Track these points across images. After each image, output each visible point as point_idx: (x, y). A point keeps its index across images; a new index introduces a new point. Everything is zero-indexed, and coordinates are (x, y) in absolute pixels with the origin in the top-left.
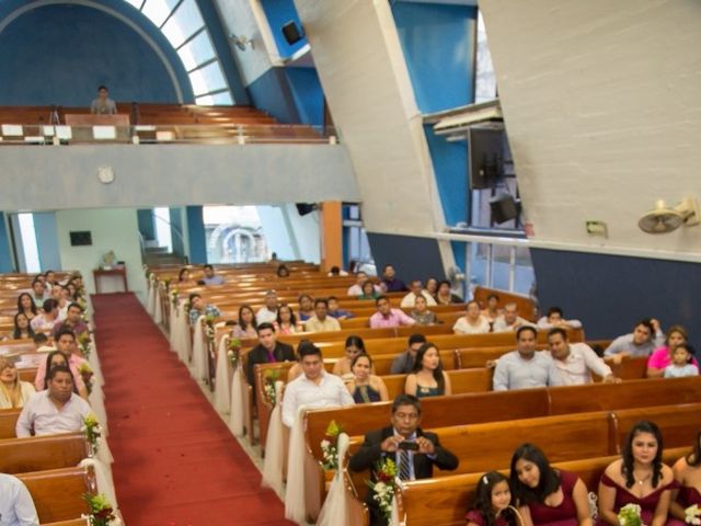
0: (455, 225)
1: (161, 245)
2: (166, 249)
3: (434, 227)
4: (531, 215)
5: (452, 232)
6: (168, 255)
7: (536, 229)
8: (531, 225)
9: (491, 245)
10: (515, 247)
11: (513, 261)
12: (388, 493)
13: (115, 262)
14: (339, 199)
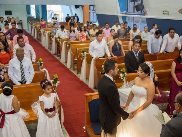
0: (123, 12)
1: (32, 16)
2: (34, 17)
3: (117, 12)
4: (146, 9)
5: (122, 14)
6: (34, 19)
7: (148, 13)
8: (147, 12)
9: (134, 17)
10: (141, 18)
11: (140, 22)
12: (123, 76)
13: (19, 20)
14: (89, 4)
